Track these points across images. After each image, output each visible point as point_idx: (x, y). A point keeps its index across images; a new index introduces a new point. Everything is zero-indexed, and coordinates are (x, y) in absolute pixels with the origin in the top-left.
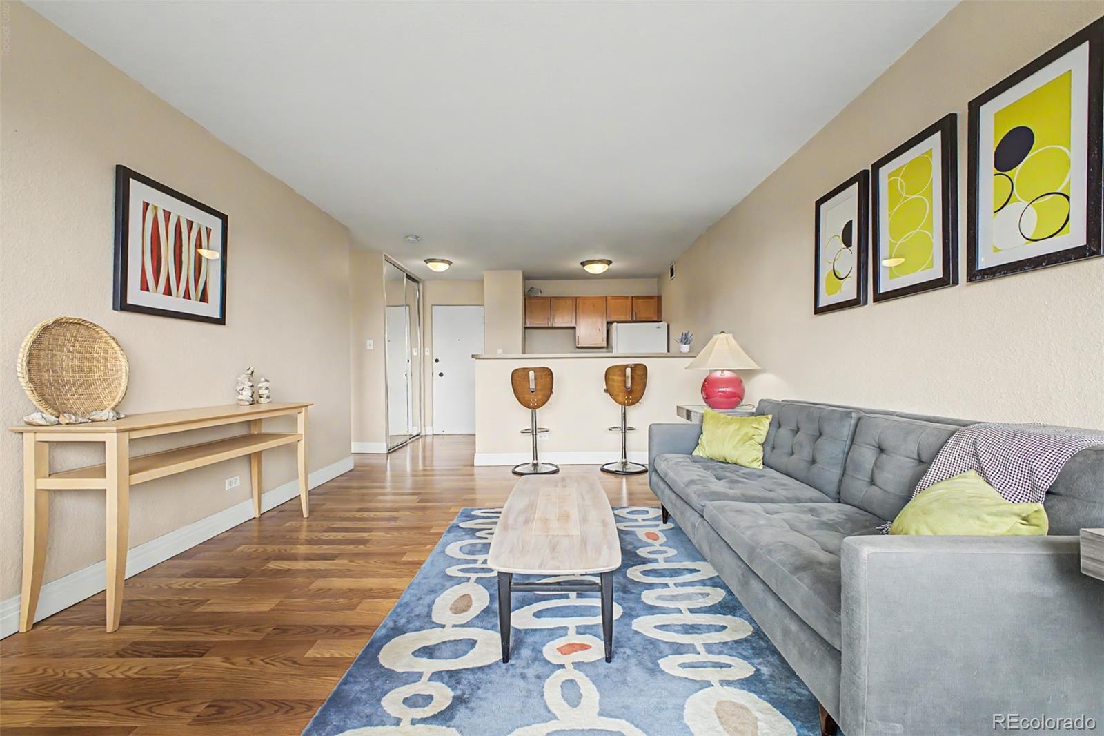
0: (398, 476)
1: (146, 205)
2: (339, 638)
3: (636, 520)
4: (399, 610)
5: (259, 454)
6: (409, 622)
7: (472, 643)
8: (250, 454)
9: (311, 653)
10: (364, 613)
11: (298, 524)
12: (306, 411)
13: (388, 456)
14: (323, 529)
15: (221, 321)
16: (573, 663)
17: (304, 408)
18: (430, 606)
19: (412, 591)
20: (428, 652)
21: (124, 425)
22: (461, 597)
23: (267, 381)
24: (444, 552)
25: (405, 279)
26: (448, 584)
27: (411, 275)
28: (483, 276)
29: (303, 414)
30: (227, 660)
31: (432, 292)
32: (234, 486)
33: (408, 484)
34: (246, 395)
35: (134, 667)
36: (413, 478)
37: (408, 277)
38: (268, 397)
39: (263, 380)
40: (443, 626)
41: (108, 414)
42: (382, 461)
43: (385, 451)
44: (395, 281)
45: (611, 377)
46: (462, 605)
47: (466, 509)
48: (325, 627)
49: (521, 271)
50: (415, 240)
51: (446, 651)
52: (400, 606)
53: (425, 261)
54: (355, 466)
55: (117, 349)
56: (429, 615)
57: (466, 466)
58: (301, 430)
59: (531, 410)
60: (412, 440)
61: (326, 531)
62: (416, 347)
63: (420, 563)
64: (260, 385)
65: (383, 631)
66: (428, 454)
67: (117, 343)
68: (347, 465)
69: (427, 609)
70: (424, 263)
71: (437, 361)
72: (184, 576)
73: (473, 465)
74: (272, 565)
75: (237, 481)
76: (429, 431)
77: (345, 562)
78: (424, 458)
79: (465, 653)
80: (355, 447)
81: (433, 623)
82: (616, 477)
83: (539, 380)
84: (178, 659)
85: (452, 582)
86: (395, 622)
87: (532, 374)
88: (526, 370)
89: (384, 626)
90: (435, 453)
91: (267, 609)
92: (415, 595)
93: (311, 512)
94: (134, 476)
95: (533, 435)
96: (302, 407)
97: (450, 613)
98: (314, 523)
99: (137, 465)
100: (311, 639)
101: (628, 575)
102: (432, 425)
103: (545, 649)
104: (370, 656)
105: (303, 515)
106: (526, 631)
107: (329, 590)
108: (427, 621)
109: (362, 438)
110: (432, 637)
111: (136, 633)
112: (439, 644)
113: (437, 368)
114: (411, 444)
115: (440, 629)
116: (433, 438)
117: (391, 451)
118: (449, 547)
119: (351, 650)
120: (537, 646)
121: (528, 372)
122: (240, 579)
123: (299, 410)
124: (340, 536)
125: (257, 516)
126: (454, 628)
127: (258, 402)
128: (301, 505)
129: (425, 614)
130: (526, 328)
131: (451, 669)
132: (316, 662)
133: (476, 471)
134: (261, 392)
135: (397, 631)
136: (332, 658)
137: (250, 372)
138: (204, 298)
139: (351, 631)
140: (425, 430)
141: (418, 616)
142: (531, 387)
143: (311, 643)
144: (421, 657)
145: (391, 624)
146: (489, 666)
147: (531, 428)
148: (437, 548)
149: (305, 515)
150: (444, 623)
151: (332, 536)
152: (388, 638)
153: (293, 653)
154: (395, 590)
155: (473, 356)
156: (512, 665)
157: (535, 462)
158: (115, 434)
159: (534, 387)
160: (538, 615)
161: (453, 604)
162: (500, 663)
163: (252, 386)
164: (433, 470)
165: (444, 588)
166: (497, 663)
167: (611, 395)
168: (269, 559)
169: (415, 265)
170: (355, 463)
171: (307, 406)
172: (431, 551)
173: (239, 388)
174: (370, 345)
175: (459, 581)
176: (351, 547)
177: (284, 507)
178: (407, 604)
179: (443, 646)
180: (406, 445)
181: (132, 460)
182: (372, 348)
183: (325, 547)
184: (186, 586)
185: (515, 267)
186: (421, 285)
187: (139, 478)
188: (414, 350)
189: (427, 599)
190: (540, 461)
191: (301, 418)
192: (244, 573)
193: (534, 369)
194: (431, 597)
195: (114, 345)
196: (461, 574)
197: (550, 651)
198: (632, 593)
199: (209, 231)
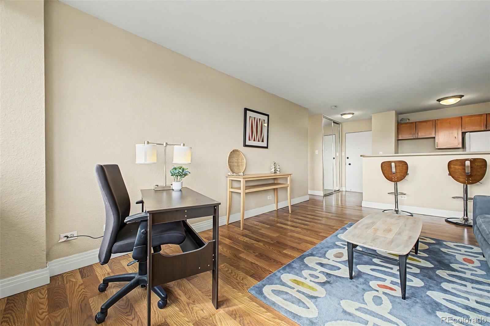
0: (328, 206)
1: (250, 117)
2: (294, 250)
3: (460, 251)
4: (314, 249)
5: (277, 189)
6: (317, 254)
7: (339, 269)
8: (274, 189)
9: (284, 251)
10: (302, 246)
11: (287, 215)
12: (290, 176)
13: (324, 197)
14: (295, 218)
15: (267, 148)
16: (383, 292)
17: (289, 176)
18: (326, 252)
19: (321, 245)
20: (322, 265)
21: (245, 177)
22: (339, 253)
23: (279, 166)
24: (337, 236)
25: (333, 124)
26: (335, 247)
27: (335, 122)
28: (371, 117)
29: (289, 177)
30: (264, 245)
31: (345, 127)
32: (270, 198)
33: (334, 209)
34: (273, 170)
35: (246, 239)
36: (336, 208)
37: (334, 122)
38: (279, 171)
39: (278, 165)
40: (329, 259)
41: (242, 174)
42: (321, 199)
43: (323, 195)
44: (328, 125)
45: (452, 166)
46: (339, 256)
47: (352, 223)
48: (290, 246)
49: (394, 111)
50: (335, 108)
51: (328, 267)
52: (315, 248)
53: (341, 115)
54: (310, 199)
55: (244, 157)
56: (325, 254)
57: (358, 206)
58: (289, 183)
59: (394, 183)
60: (335, 192)
61: (295, 219)
62: (338, 152)
63: (326, 237)
64: (277, 167)
65: (307, 253)
66: (343, 199)
67: (244, 155)
68: (307, 198)
69: (324, 252)
70: (341, 116)
71: (348, 158)
72: (257, 222)
73: (361, 206)
74: (279, 225)
75: (270, 197)
76: (344, 189)
77: (300, 230)
78: (341, 200)
79: (335, 270)
80: (310, 192)
81: (325, 257)
82: (456, 226)
83: (398, 168)
84: (253, 241)
85: (337, 247)
86: (312, 252)
87: (393, 164)
88: (390, 163)
89: (308, 252)
90: (347, 199)
91: (275, 236)
92: (321, 247)
93: (292, 212)
94: (247, 190)
95: (395, 196)
96: (289, 175)
97: (333, 256)
98: (292, 215)
99: (247, 187)
100: (286, 248)
101: (437, 272)
102: (346, 187)
103: (370, 282)
104: (302, 258)
105: (289, 212)
106: (364, 273)
107: (293, 236)
108: (324, 256)
109: (313, 189)
110: (324, 261)
111: (246, 232)
112: (326, 264)
113: (348, 161)
114: (335, 194)
115: (328, 260)
116: (346, 192)
117: (325, 196)
118: (339, 235)
119: (296, 255)
120: (368, 280)
121: (391, 163)
122: (270, 226)
123: (288, 176)
124: (300, 221)
125: (276, 210)
126: (333, 261)
127: (276, 173)
128: (289, 209)
129: (323, 253)
130: (398, 140)
131: (328, 272)
132: (286, 254)
133: (363, 209)
134: (277, 169)
135: (312, 255)
136: (290, 255)
137: (274, 163)
138: (263, 141)
139: (298, 250)
140: (342, 188)
141: (321, 253)
142: (393, 171)
143: (285, 249)
144: (318, 265)
145: (310, 252)
146: (343, 278)
147: (394, 192)
148: (335, 234)
149: (290, 212)
150: (329, 258)
151: (297, 221)
152: (308, 255)
153: (280, 250)
154: (315, 243)
155: (361, 156)
156: (353, 281)
157: (397, 209)
158: (243, 179)
159: (395, 171)
160: (373, 270)
161: (335, 254)
162: (348, 279)
163: (275, 167)
164: (346, 206)
165: (333, 248)
166: (347, 278)
167: (453, 177)
168: (278, 223)
169: (337, 117)
170: (309, 198)
171: (290, 175)
172: (331, 234)
173: (272, 168)
174: (317, 152)
175: (340, 247)
176: (303, 226)
177: (284, 208)
178: (317, 248)
179: (327, 265)
180: (333, 194)
181: (246, 187)
182: (317, 153)
183: (294, 223)
184: (257, 224)
185: (390, 110)
186: (340, 125)
187: (248, 191)
188: (337, 153)
189: (326, 249)
190: (400, 209)
191: (289, 178)
192: (271, 225)
193: (395, 162)
194: (327, 249)
195: (243, 156)
196: (341, 245)
197: (373, 284)
198: (435, 280)
199: (264, 120)
